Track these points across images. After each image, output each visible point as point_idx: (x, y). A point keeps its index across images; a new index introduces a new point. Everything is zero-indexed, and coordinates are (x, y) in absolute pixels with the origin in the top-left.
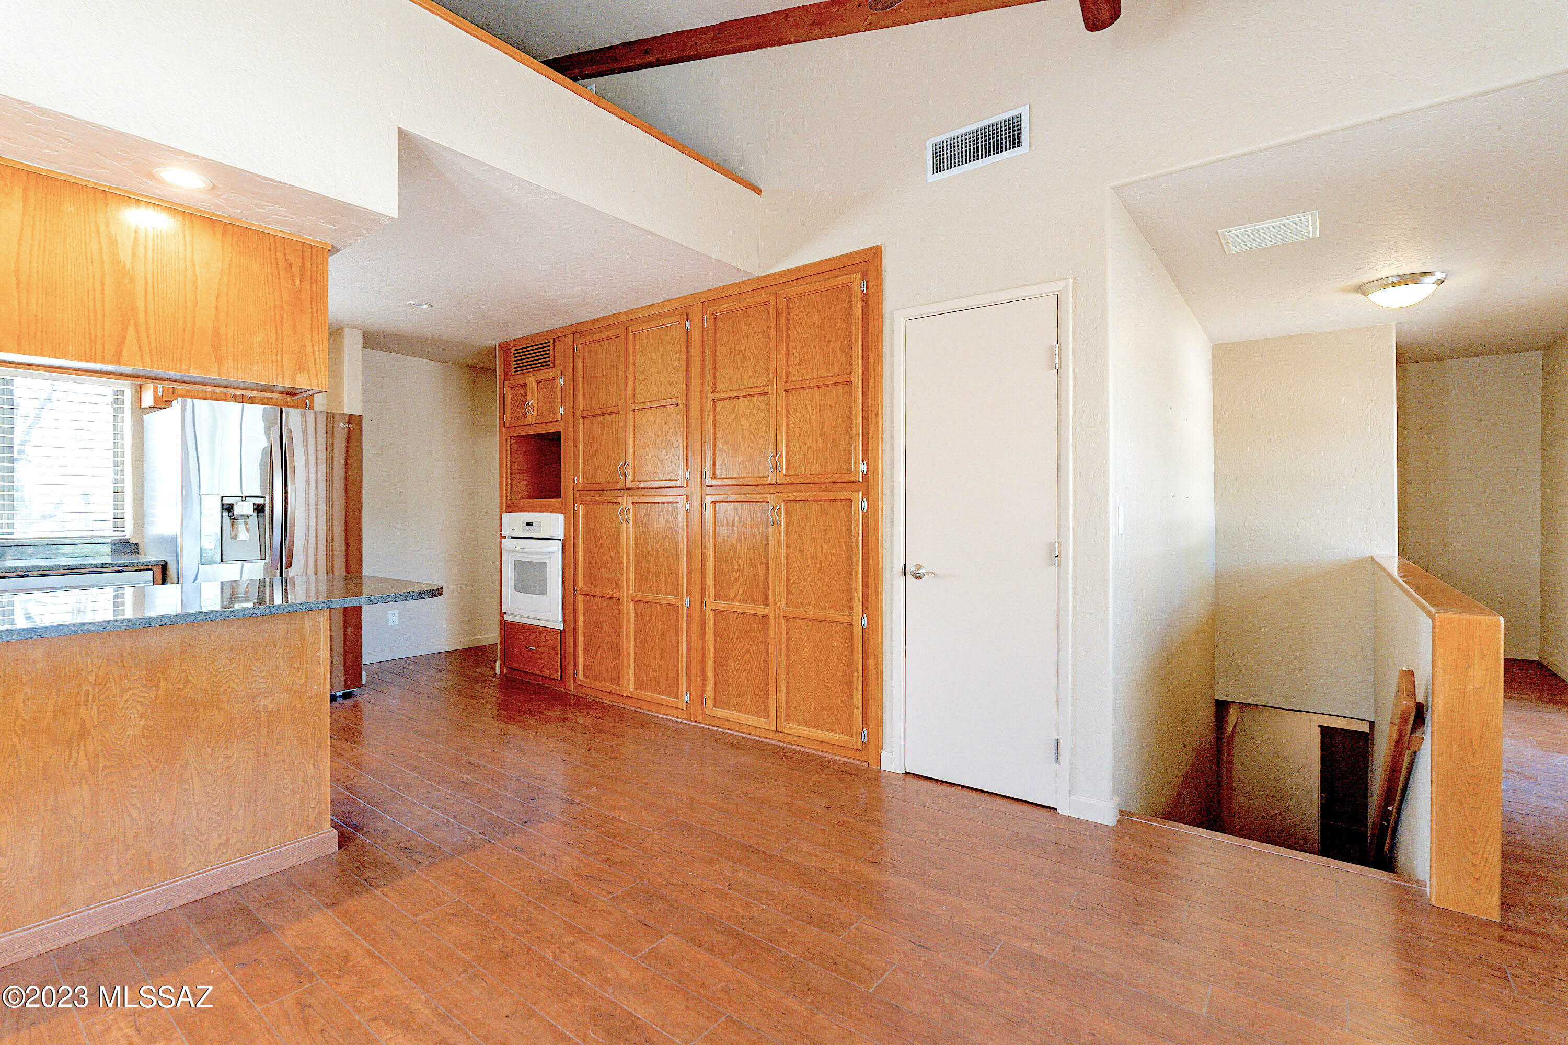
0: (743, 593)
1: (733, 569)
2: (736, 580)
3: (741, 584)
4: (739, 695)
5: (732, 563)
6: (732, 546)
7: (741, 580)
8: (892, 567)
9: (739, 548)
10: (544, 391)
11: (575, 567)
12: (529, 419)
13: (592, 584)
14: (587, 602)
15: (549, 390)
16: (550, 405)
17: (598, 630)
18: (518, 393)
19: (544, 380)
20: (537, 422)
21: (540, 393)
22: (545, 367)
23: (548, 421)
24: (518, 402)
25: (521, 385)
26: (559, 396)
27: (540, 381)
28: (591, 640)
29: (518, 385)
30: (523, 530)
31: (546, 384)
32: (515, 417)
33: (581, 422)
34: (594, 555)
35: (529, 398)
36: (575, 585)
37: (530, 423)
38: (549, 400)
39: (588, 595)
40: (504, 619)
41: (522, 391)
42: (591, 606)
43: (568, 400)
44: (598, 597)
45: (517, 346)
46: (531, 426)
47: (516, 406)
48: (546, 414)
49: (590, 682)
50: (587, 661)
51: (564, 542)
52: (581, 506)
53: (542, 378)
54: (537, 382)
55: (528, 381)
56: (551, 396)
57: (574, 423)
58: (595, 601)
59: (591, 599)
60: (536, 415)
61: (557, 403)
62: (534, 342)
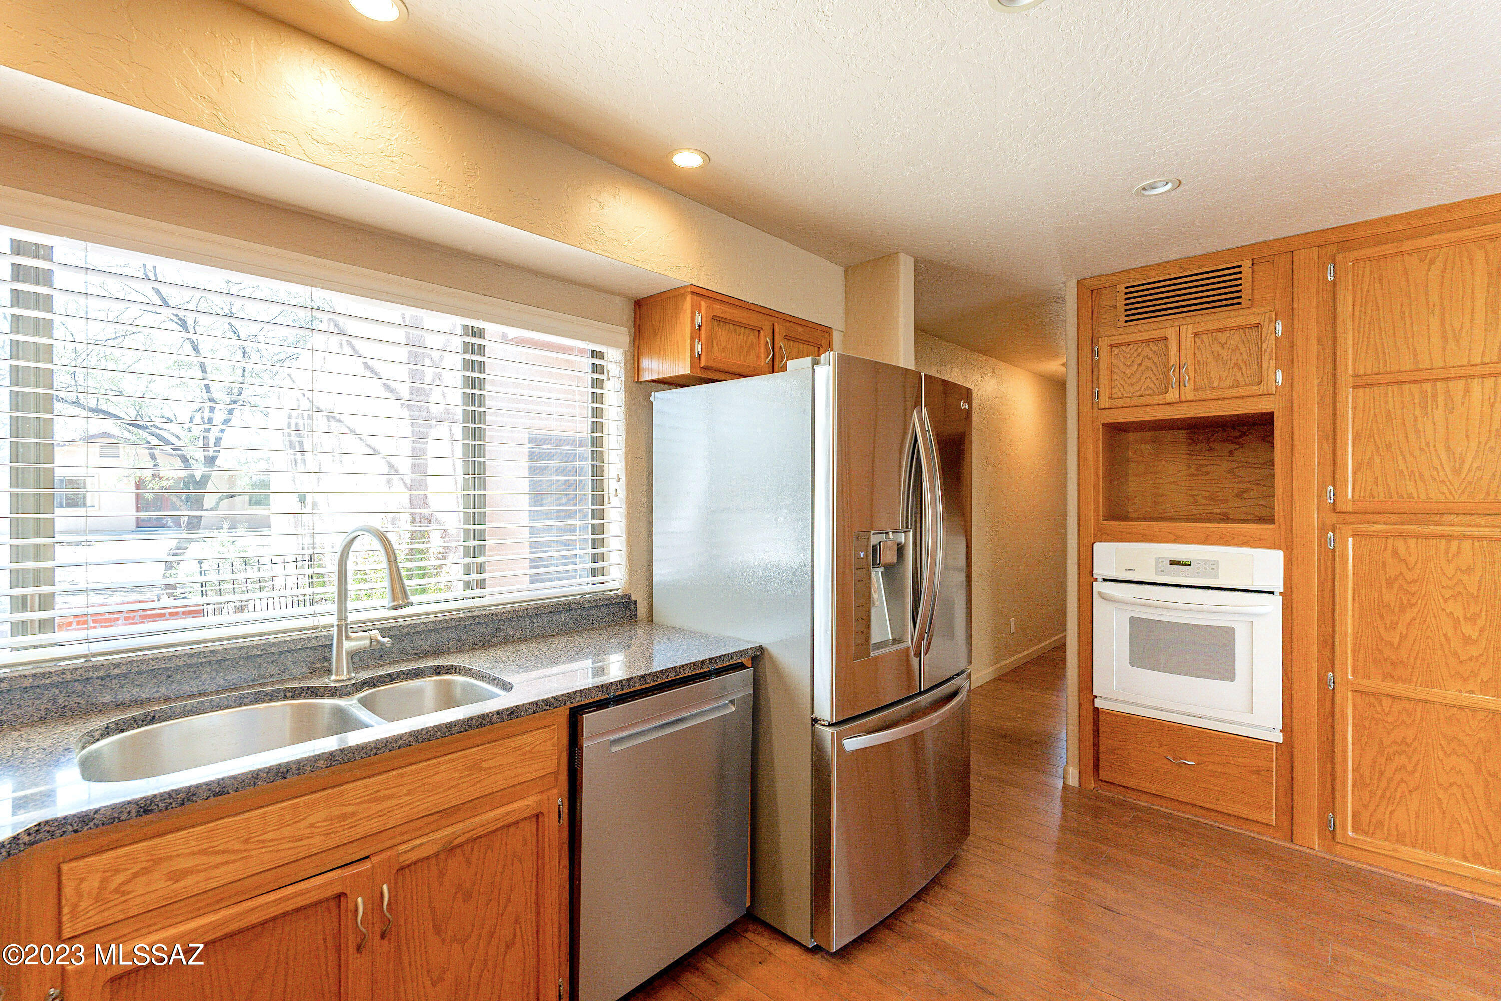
10: (1216, 347)
11: (1326, 642)
12: (1172, 395)
13: (1386, 676)
14: (1371, 705)
15: (1233, 346)
16: (1236, 370)
17: (1410, 758)
18: (1136, 354)
19: (1220, 331)
20: (1198, 398)
21: (1204, 351)
22: (1222, 309)
23: (1234, 395)
24: (1134, 369)
25: (1147, 342)
26: (1271, 355)
27: (1206, 332)
28: (1382, 773)
29: (1136, 342)
30: (1159, 572)
31: (1222, 337)
32: (1123, 393)
33: (1348, 396)
34: (1394, 625)
35: (1173, 360)
36: (1327, 672)
37: (1174, 401)
38: (1234, 361)
39: (1374, 694)
40: (1096, 706)
41: (1147, 351)
42: (1387, 715)
43: (1300, 359)
44: (1410, 700)
45: (1136, 280)
46: (1176, 405)
47: (1129, 376)
48: (1222, 385)
49: (1379, 844)
50: (1366, 807)
51: (1288, 596)
52: (1351, 539)
53: (1217, 325)
54: (1196, 335)
55: (1171, 334)
56: (1238, 356)
57: (1322, 397)
58: (1398, 707)
59: (1386, 702)
60: (1192, 387)
61: (1265, 366)
62: (1187, 270)
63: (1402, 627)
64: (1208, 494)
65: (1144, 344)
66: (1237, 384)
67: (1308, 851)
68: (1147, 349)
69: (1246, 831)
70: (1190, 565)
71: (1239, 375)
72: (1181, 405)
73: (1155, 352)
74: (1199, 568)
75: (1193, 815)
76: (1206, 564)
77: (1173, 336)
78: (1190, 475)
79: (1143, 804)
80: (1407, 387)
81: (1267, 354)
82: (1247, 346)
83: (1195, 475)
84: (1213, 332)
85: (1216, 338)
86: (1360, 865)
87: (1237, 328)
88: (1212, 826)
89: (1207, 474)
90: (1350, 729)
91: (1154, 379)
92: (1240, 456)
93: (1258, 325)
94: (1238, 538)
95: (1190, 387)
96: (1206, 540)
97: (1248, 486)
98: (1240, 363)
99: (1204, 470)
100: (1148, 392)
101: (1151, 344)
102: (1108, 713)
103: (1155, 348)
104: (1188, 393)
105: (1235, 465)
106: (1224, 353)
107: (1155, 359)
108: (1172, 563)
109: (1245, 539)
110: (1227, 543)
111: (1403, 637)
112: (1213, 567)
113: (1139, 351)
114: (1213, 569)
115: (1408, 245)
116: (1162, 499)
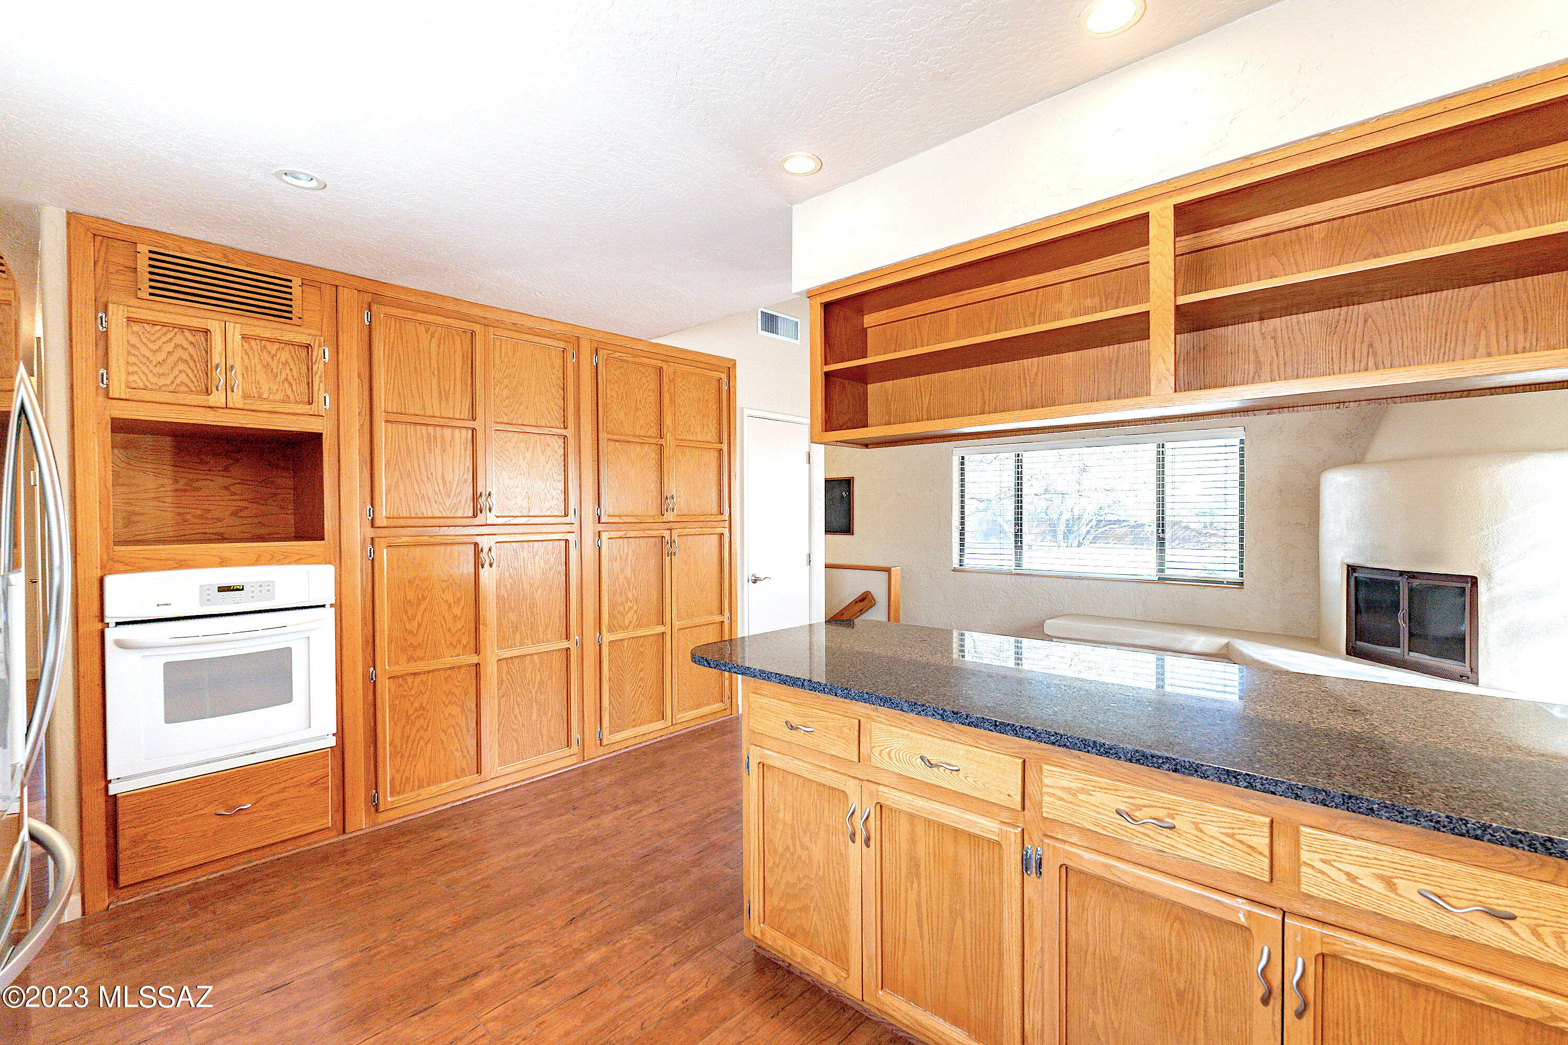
0: (637, 620)
1: (627, 600)
2: (631, 608)
3: (636, 612)
4: (634, 712)
5: (626, 593)
6: (626, 578)
7: (635, 607)
8: (742, 574)
9: (633, 579)
10: (265, 356)
11: (367, 642)
12: (217, 398)
13: (410, 659)
14: (400, 686)
15: (283, 359)
16: (286, 385)
17: (425, 719)
18: (164, 339)
19: (269, 340)
20: (248, 407)
21: (252, 357)
22: (273, 318)
23: (286, 410)
24: (161, 356)
25: (182, 328)
26: (320, 377)
27: (255, 338)
28: (408, 737)
29: (164, 325)
30: (204, 601)
31: (273, 348)
32: (147, 383)
33: (381, 427)
34: (414, 617)
35: (217, 358)
36: (369, 668)
37: (219, 405)
38: (284, 376)
39: (402, 676)
40: (111, 793)
41: (179, 339)
42: (410, 690)
43: (345, 388)
44: (424, 673)
45: (166, 248)
46: (221, 410)
47: (154, 363)
48: (271, 397)
49: (410, 796)
50: (398, 771)
51: (338, 606)
52: (385, 550)
53: (268, 334)
54: (244, 337)
55: (215, 326)
56: (288, 371)
57: (362, 425)
58: (417, 680)
59: (410, 680)
60: (240, 393)
61: (316, 388)
62: (232, 261)
63: (419, 618)
64: (199, 512)
65: (176, 330)
66: (286, 400)
67: (358, 833)
68: (179, 336)
69: (303, 846)
70: (242, 589)
71: (289, 392)
72: (226, 411)
73: (191, 343)
74: (253, 592)
75: (247, 863)
76: (261, 586)
77: (218, 330)
78: (177, 490)
79: (186, 884)
80: (418, 427)
81: (317, 376)
82: (297, 363)
83: (184, 491)
84: (262, 339)
85: (265, 347)
86: (396, 822)
87: (287, 343)
88: (271, 861)
89: (198, 489)
90: (387, 709)
91: (191, 375)
92: (237, 471)
93: (308, 346)
94: (290, 557)
95: (238, 392)
96: (257, 561)
97: (244, 504)
98: (290, 377)
99: (195, 485)
100: (183, 388)
101: (187, 333)
102: (130, 795)
103: (191, 338)
104: (236, 399)
105: (231, 481)
106: (274, 365)
107: (191, 350)
108: (221, 589)
109: (299, 557)
110: (279, 562)
111: (419, 625)
112: (268, 588)
113: (169, 336)
114: (269, 590)
115: (419, 316)
116: (140, 518)
